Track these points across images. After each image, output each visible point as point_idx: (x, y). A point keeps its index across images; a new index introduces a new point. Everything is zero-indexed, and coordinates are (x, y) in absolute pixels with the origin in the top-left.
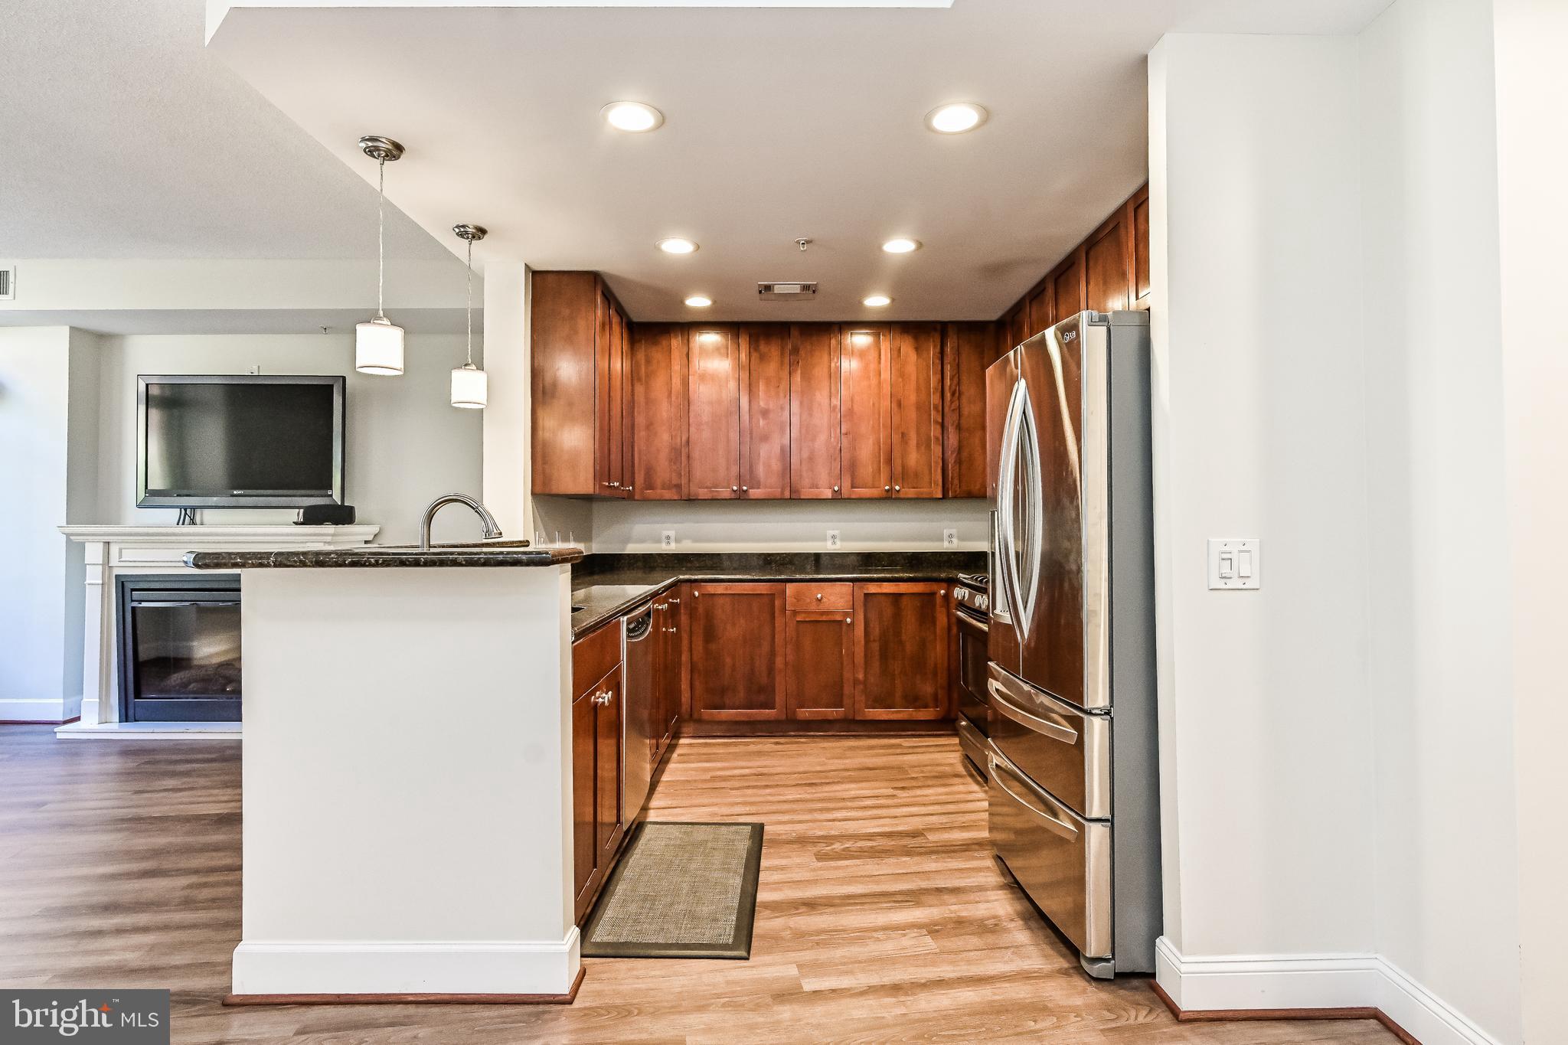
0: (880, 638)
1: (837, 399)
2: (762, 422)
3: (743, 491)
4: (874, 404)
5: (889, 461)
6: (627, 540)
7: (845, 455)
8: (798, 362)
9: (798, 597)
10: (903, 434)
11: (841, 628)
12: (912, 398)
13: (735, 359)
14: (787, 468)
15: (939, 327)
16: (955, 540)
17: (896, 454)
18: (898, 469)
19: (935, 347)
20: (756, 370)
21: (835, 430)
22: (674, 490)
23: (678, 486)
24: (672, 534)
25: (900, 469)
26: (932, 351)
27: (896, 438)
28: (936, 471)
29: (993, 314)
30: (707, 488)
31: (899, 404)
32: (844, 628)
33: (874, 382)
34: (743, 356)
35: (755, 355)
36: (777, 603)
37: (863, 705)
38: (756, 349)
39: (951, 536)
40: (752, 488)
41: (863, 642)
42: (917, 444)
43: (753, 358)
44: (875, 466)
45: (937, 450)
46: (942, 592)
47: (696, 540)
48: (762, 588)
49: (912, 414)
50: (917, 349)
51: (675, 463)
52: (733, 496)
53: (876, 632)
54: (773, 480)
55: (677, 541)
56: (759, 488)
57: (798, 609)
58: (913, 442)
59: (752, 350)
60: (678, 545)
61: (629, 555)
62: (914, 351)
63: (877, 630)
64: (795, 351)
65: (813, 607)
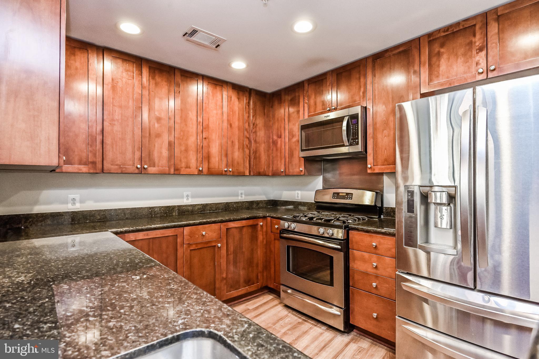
0: (233, 252)
1: (201, 118)
2: (156, 125)
3: (144, 168)
4: (219, 124)
5: (226, 155)
6: (36, 202)
7: (205, 151)
8: (179, 92)
9: (191, 235)
10: (232, 142)
11: (214, 250)
12: (236, 124)
13: (139, 81)
14: (171, 156)
15: (248, 90)
16: (243, 196)
17: (229, 152)
18: (230, 160)
19: (246, 100)
20: (153, 91)
21: (200, 136)
22: (90, 166)
23: (94, 163)
24: (77, 197)
25: (231, 160)
26: (245, 101)
27: (230, 143)
28: (246, 161)
29: (269, 90)
30: (117, 165)
31: (231, 125)
32: (216, 249)
33: (220, 112)
34: (145, 80)
35: (152, 82)
36: (179, 240)
37: (225, 291)
38: (153, 78)
39: (242, 194)
40: (150, 166)
41: (225, 255)
42: (238, 148)
43: (151, 83)
44: (220, 157)
45: (247, 151)
46: (261, 224)
47: (96, 201)
48: (169, 232)
49: (236, 131)
50: (239, 99)
51: (91, 146)
52: (137, 171)
53: (232, 249)
54: (164, 162)
55: (81, 202)
56: (154, 166)
57: (191, 242)
58: (237, 146)
59: (150, 78)
60: (83, 205)
61: (37, 214)
62: (237, 100)
63: (232, 248)
64: (178, 85)
65: (200, 240)
